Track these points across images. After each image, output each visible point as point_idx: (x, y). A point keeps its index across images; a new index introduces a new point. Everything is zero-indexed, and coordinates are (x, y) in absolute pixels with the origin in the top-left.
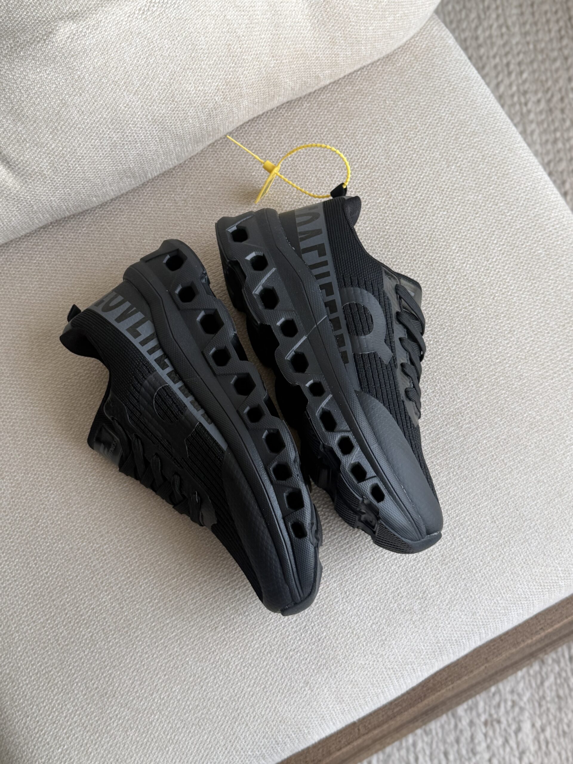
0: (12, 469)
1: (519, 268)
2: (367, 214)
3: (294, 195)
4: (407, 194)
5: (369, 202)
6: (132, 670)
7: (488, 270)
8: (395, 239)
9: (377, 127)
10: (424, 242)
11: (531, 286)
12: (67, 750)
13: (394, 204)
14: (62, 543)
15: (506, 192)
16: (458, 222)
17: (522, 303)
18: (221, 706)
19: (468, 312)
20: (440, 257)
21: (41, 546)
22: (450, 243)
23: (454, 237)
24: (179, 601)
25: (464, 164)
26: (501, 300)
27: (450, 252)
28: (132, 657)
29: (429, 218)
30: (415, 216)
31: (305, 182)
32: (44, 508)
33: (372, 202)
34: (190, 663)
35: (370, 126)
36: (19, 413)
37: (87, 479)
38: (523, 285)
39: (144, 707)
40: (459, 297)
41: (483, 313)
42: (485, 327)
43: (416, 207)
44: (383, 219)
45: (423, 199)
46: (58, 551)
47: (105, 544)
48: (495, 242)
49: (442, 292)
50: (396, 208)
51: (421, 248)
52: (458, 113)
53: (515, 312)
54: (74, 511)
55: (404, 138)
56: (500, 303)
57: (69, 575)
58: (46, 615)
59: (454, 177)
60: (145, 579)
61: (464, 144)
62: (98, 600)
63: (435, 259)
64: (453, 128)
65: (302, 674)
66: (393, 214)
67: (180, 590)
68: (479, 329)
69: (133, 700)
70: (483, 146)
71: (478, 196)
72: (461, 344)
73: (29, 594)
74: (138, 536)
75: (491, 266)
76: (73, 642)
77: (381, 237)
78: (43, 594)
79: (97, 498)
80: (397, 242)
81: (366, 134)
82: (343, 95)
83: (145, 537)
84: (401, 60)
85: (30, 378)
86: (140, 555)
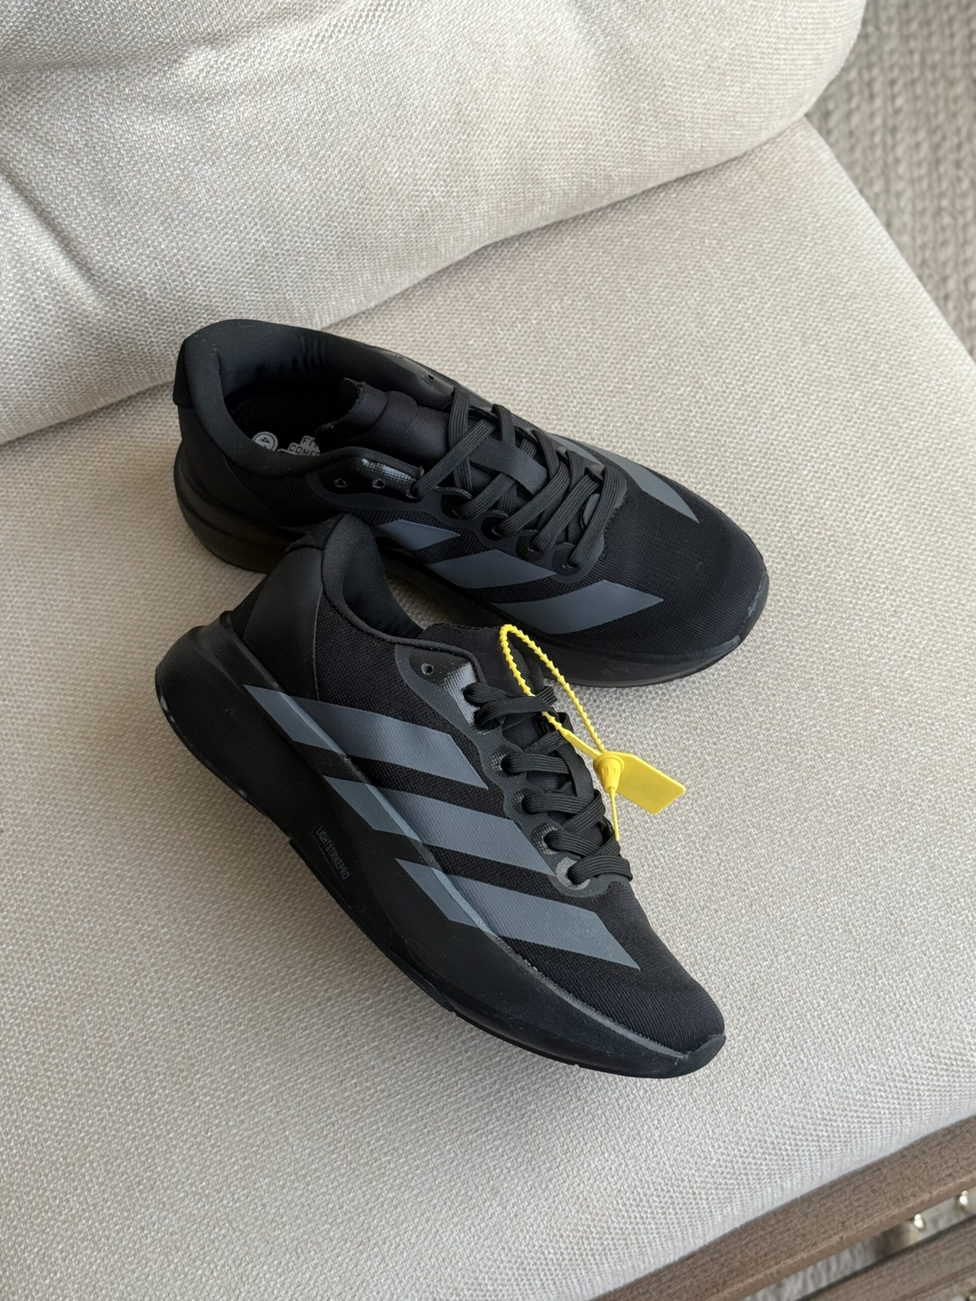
0: (18, 795)
1: (918, 513)
2: (658, 411)
3: (537, 378)
4: (730, 383)
5: (663, 393)
6: (188, 1145)
7: (861, 511)
8: (705, 453)
9: (685, 277)
10: (754, 461)
11: (937, 542)
12: (60, 1281)
13: (706, 398)
14: (89, 922)
15: (904, 390)
16: (814, 433)
17: (919, 569)
18: (339, 1220)
19: (823, 576)
20: (780, 486)
21: (54, 924)
22: (800, 464)
23: (806, 455)
24: (281, 1031)
25: (832, 343)
26: (882, 561)
27: (798, 478)
28: (190, 1121)
29: (765, 423)
30: (740, 419)
31: (557, 358)
32: (66, 862)
33: (670, 393)
34: (291, 1140)
35: (675, 275)
36: (39, 704)
37: (143, 816)
38: (923, 539)
39: (203, 1213)
40: (809, 552)
41: (848, 580)
42: (851, 602)
43: (743, 404)
44: (685, 420)
45: (758, 393)
46: (82, 934)
47: (163, 927)
48: (878, 468)
49: (779, 542)
50: (709, 404)
51: (748, 470)
52: (828, 262)
53: (905, 582)
54: (116, 869)
55: (730, 297)
56: (879, 566)
57: (97, 976)
58: (49, 1043)
59: (813, 362)
60: (225, 989)
61: (834, 311)
62: (139, 1021)
63: (770, 489)
64: (817, 286)
65: (488, 1175)
66: (703, 413)
67: (284, 1012)
68: (841, 606)
69: (183, 1199)
70: (867, 316)
71: (853, 393)
72: (805, 627)
73: (24, 1006)
74: (220, 916)
75: (867, 506)
76: (90, 1091)
77: (680, 449)
78: (49, 1005)
79: (157, 849)
80: (707, 459)
81: (666, 288)
82: (632, 228)
83: (233, 918)
84: (736, 179)
85: (64, 649)
86: (220, 948)
